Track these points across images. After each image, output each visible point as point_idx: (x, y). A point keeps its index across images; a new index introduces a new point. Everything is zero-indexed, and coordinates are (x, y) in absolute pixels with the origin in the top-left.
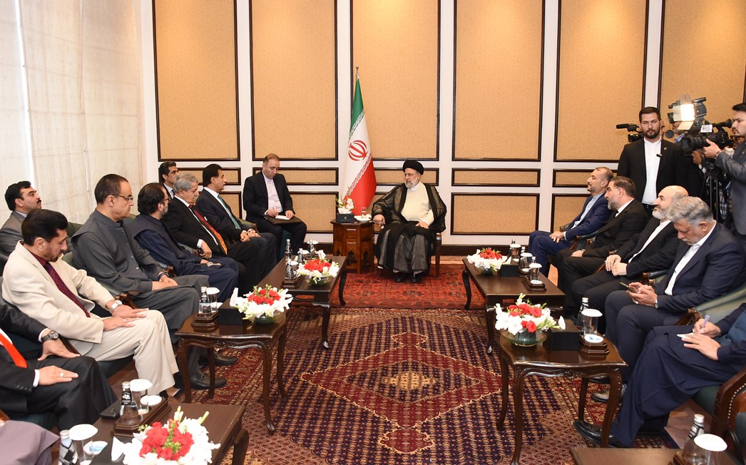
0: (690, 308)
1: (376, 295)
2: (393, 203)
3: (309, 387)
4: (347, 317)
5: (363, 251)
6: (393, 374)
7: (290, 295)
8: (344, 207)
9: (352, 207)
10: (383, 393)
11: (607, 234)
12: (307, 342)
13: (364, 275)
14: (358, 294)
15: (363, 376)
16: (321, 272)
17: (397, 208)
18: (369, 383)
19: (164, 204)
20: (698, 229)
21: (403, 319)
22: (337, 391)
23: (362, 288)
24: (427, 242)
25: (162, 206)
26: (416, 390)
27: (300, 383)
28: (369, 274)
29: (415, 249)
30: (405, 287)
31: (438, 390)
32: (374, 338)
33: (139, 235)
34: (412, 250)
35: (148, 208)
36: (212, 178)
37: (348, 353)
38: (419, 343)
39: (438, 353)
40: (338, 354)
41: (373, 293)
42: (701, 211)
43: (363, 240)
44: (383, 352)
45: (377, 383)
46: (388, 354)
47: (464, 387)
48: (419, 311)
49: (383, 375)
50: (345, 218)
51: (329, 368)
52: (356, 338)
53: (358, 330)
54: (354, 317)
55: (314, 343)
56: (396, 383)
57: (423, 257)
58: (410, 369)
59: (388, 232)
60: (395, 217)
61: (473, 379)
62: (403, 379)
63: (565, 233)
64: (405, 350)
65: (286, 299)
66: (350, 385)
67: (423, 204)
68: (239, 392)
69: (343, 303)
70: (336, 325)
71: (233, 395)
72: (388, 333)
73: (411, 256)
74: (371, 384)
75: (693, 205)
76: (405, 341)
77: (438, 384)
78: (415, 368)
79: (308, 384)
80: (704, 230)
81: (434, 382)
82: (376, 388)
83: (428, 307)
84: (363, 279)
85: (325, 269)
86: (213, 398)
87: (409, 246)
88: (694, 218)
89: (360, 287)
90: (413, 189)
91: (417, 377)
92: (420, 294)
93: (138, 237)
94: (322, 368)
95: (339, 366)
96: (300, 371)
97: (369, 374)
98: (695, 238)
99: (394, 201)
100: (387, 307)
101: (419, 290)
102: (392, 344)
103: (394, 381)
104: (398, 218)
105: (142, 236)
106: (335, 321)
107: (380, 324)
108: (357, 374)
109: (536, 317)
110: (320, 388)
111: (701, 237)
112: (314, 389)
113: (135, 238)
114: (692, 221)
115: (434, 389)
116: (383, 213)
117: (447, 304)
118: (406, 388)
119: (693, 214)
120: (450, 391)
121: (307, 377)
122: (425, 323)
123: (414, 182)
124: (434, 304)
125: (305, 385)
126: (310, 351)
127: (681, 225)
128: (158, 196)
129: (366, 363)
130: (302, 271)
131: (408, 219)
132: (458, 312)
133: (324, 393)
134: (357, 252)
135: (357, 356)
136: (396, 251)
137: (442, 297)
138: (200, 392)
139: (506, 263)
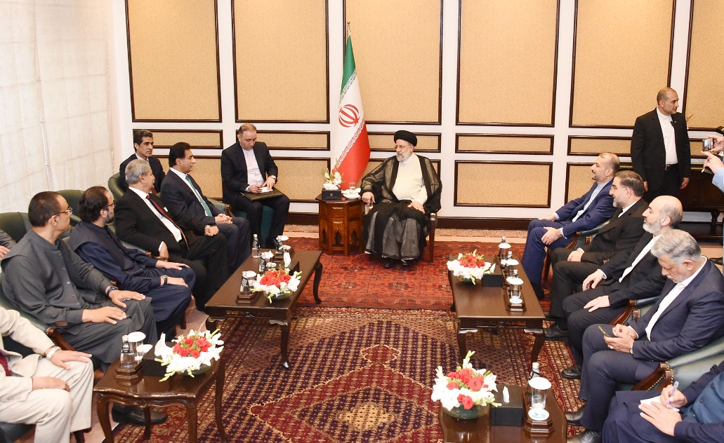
0: (663, 362)
1: (358, 287)
2: (384, 178)
3: (256, 424)
4: (319, 321)
5: (351, 231)
6: (351, 406)
7: (221, 342)
8: (330, 182)
9: (340, 182)
10: (333, 434)
11: (606, 236)
12: (267, 358)
13: (351, 257)
14: (339, 286)
15: (318, 408)
16: (279, 287)
17: (388, 184)
18: (321, 420)
19: (108, 210)
20: (682, 268)
21: (380, 323)
22: (284, 431)
23: (345, 278)
24: (419, 226)
25: (105, 212)
26: (370, 431)
27: (247, 418)
28: (357, 256)
29: (405, 234)
30: (392, 277)
31: (393, 432)
32: (342, 353)
33: (80, 248)
34: (403, 233)
35: (89, 215)
36: (177, 160)
37: (308, 375)
38: (388, 362)
39: (406, 376)
40: (297, 377)
41: (355, 285)
42: (687, 248)
43: (350, 220)
44: (347, 374)
45: (330, 419)
46: (351, 376)
47: (423, 427)
48: (400, 312)
49: (339, 408)
50: (331, 195)
51: (284, 396)
52: (322, 353)
53: (327, 340)
54: (327, 320)
55: (275, 359)
56: (350, 419)
57: (413, 242)
58: (370, 399)
59: (375, 214)
60: (385, 194)
61: (435, 415)
62: (359, 414)
63: (561, 229)
64: (372, 370)
65: (217, 346)
66: (300, 422)
67: (416, 180)
68: (178, 431)
69: (318, 301)
70: (304, 333)
71: (172, 434)
72: (359, 345)
73: (402, 240)
74: (324, 421)
75: (677, 241)
76: (374, 358)
77: (394, 424)
78: (376, 399)
79: (255, 420)
80: (690, 269)
81: (392, 420)
82: (327, 426)
83: (409, 306)
84: (350, 263)
85: (283, 284)
86: (149, 439)
87: (399, 228)
88: (677, 256)
89: (343, 275)
90: (405, 163)
91: (376, 411)
92: (407, 286)
93: (79, 250)
94: (276, 397)
95: (294, 395)
96: (252, 401)
97: (324, 407)
98: (680, 277)
99: (384, 175)
100: (365, 306)
101: (407, 281)
102: (359, 361)
103: (348, 417)
104: (389, 196)
105: (83, 250)
106: (304, 327)
107: (352, 332)
108: (312, 406)
109: (474, 390)
110: (267, 425)
111: (685, 276)
112: (260, 427)
113: (76, 251)
114: (676, 258)
115: (389, 430)
116: (373, 190)
117: (433, 302)
118: (360, 428)
119: (676, 251)
120: (406, 433)
121: (256, 410)
122: (402, 330)
123: (405, 155)
124: (418, 302)
125: (252, 420)
126: (268, 372)
127: (664, 261)
128: (100, 201)
129: (325, 388)
130: (257, 286)
131: (399, 198)
132: (442, 315)
133: (269, 433)
134: (343, 232)
135: (317, 379)
136: (385, 235)
137: (430, 291)
138: (137, 430)
139: (488, 272)
